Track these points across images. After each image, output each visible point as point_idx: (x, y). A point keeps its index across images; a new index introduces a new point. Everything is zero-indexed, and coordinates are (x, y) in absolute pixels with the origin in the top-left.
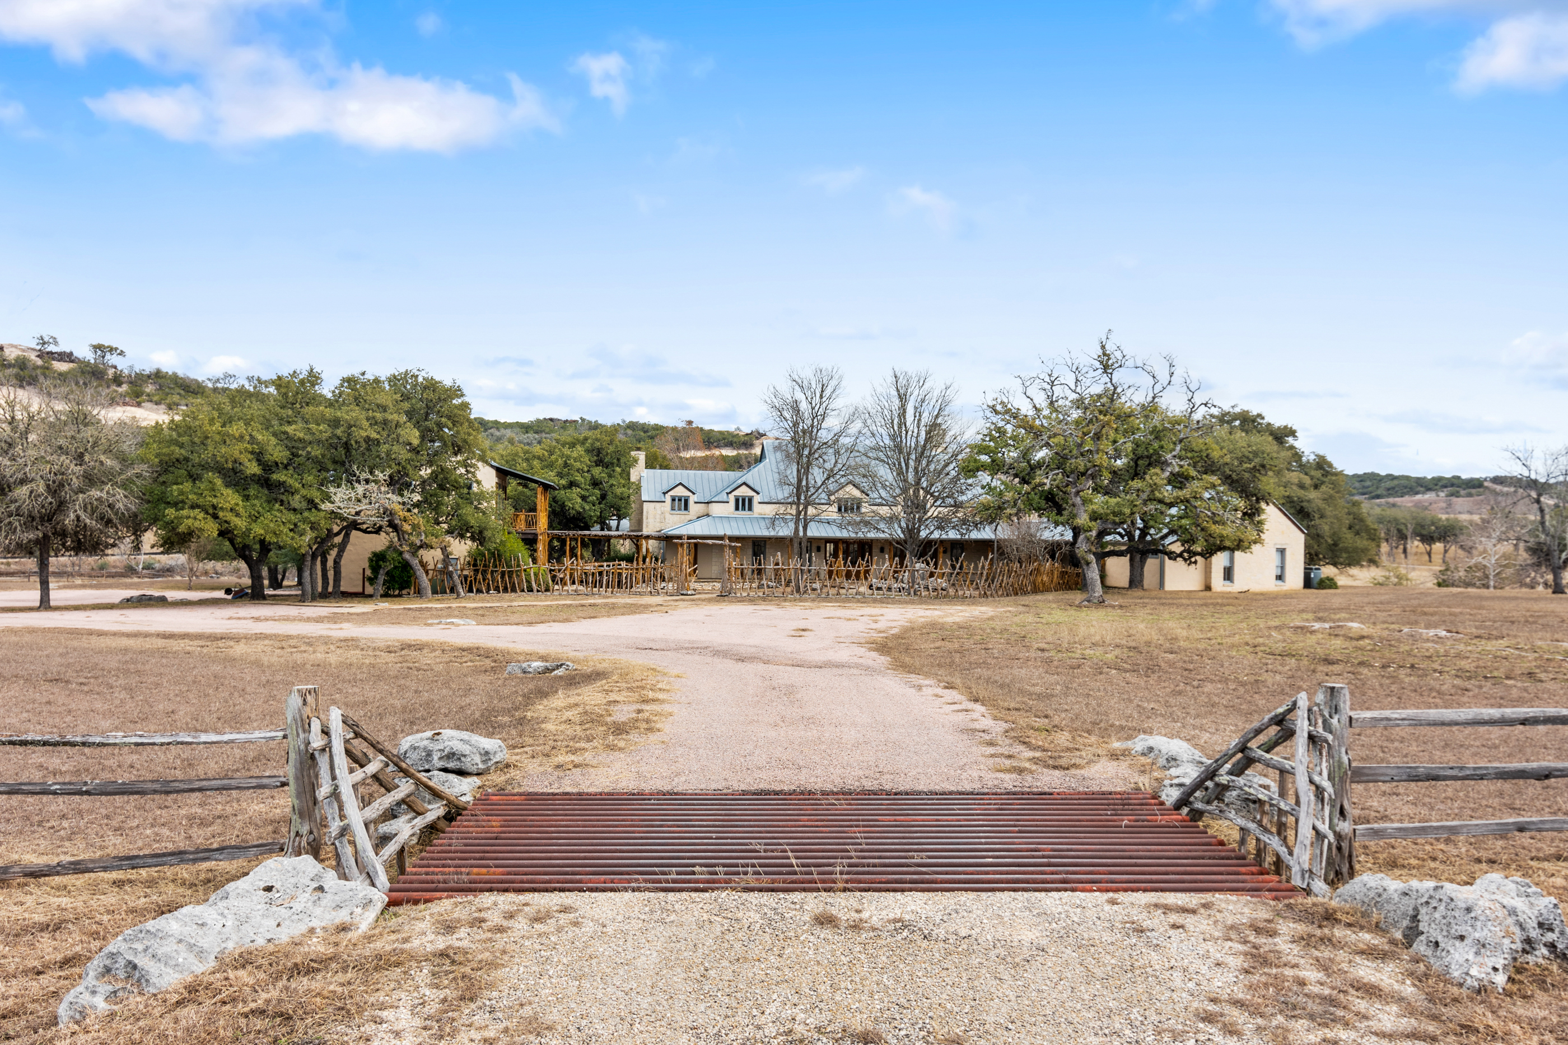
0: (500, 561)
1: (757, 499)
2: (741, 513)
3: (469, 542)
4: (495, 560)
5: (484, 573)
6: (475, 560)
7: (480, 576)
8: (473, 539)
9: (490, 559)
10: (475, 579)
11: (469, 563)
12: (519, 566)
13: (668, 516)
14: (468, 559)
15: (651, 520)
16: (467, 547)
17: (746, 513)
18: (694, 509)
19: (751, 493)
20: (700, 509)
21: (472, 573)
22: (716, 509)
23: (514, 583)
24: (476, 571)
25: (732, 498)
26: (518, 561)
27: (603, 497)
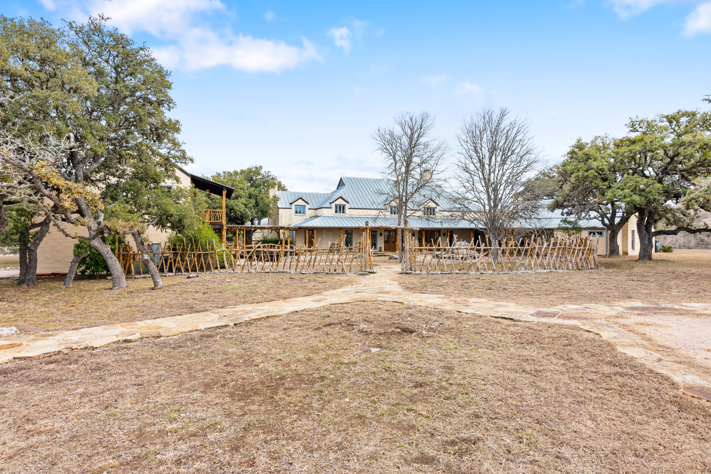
0: (197, 245)
1: (347, 206)
2: (338, 215)
3: (169, 231)
4: (192, 245)
5: (182, 256)
6: (175, 245)
7: (179, 258)
8: (173, 228)
9: (188, 244)
10: (175, 261)
11: (169, 247)
12: (213, 249)
13: (293, 216)
14: (168, 244)
15: (284, 219)
16: (168, 235)
17: (341, 215)
18: (309, 213)
19: (344, 203)
20: (312, 213)
21: (172, 256)
22: (325, 212)
23: (209, 263)
24: (176, 254)
25: (333, 205)
26: (213, 245)
27: (257, 204)
